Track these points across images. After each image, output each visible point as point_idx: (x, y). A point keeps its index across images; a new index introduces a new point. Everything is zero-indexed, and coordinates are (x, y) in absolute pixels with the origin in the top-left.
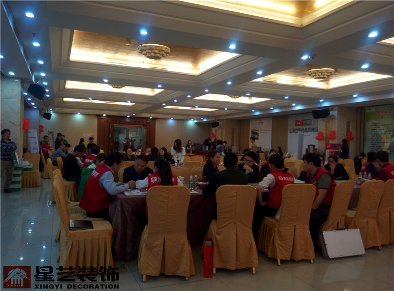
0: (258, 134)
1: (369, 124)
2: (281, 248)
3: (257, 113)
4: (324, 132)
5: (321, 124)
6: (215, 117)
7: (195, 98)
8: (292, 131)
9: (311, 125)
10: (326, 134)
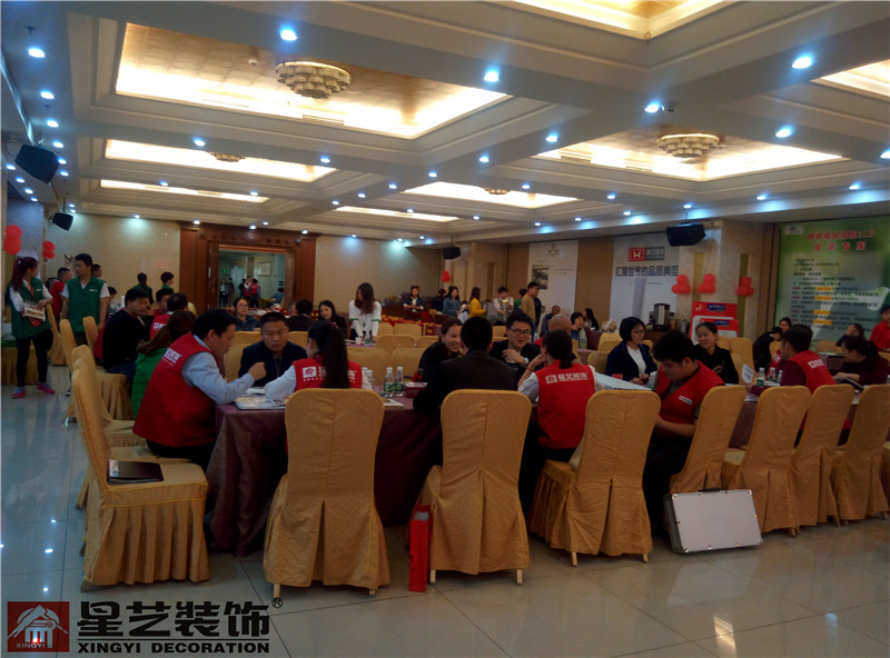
0: (546, 278)
1: (790, 261)
2: (580, 528)
3: (547, 230)
4: (691, 277)
5: (684, 258)
6: (453, 235)
7: (407, 191)
8: (621, 272)
9: (663, 259)
10: (694, 280)
